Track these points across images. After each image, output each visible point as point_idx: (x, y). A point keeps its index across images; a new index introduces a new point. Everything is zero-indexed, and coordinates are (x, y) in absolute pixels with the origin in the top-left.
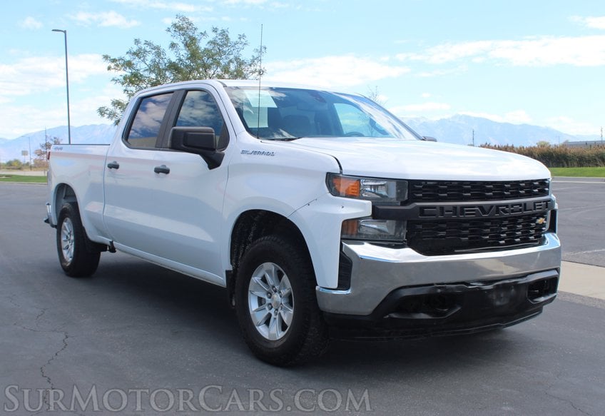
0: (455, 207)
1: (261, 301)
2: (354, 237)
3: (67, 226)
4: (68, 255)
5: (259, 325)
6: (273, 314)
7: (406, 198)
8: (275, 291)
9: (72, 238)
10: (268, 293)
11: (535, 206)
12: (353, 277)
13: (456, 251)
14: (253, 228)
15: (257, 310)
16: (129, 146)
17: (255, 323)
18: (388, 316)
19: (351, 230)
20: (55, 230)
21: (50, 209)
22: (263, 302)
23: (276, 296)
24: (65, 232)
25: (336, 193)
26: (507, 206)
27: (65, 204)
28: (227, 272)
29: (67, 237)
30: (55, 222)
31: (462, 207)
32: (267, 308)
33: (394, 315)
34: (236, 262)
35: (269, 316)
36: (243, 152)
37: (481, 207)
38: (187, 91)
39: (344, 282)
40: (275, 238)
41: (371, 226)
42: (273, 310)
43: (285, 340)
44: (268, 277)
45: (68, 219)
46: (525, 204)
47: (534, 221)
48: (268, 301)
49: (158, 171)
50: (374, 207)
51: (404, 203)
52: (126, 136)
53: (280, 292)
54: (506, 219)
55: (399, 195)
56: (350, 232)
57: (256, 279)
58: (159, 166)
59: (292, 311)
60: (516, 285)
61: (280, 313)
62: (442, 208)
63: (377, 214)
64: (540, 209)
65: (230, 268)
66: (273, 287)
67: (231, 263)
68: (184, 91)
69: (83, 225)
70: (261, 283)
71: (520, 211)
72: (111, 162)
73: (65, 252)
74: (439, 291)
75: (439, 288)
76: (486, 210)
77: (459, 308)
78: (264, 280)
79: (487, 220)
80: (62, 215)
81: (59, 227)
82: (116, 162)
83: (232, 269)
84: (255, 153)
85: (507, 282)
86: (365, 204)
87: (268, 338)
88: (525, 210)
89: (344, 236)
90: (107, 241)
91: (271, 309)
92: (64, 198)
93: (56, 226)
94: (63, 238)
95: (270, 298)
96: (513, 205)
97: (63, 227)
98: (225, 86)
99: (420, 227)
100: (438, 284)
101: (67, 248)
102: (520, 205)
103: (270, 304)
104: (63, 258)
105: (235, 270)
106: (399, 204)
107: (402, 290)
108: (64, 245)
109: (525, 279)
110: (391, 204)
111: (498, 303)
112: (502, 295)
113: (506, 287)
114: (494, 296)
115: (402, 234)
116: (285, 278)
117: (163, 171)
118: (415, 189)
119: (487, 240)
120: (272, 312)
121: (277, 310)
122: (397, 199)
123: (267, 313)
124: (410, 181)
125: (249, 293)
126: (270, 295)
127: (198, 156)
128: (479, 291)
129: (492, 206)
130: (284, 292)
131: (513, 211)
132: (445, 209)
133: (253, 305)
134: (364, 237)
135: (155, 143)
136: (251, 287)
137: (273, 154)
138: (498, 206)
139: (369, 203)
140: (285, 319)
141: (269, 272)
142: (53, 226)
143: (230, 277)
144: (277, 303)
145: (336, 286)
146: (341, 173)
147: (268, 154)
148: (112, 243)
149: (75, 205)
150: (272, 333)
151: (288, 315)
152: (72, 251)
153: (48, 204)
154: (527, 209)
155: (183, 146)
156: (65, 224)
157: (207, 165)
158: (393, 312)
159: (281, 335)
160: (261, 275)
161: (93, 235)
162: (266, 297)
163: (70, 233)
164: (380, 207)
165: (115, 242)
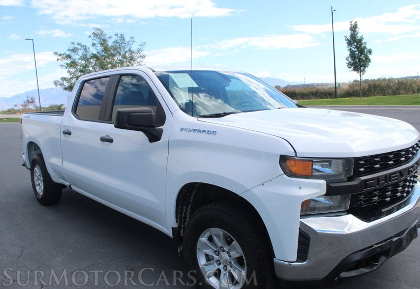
0: (386, 176)
1: (208, 258)
4: (40, 189)
6: (222, 270)
7: (352, 173)
8: (224, 251)
9: (42, 178)
10: (215, 252)
14: (194, 192)
15: (206, 265)
16: (78, 118)
17: (205, 275)
18: (337, 278)
20: (30, 171)
21: (25, 158)
22: (210, 258)
23: (225, 256)
24: (36, 174)
25: (291, 174)
26: (412, 167)
27: (35, 157)
28: (173, 228)
29: (38, 178)
30: (29, 166)
31: (390, 175)
32: (215, 264)
34: (181, 220)
35: (219, 271)
36: (182, 129)
37: (400, 172)
38: (121, 75)
42: (222, 266)
44: (215, 238)
45: (38, 166)
49: (103, 140)
51: (350, 179)
52: (75, 110)
53: (229, 253)
55: (347, 171)
57: (203, 239)
58: (104, 135)
59: (244, 273)
61: (230, 271)
62: (378, 178)
65: (175, 225)
66: (221, 247)
67: (177, 222)
68: (119, 76)
69: (49, 172)
70: (208, 243)
72: (65, 129)
73: (37, 188)
74: (378, 249)
75: (378, 247)
76: (403, 174)
78: (210, 239)
80: (33, 163)
81: (32, 170)
82: (68, 130)
83: (177, 226)
84: (194, 130)
86: (321, 184)
89: (303, 212)
90: (66, 183)
91: (219, 265)
93: (30, 169)
94: (36, 179)
95: (218, 255)
96: (414, 165)
97: (34, 171)
98: (153, 71)
100: (376, 244)
101: (39, 185)
102: (417, 164)
103: (219, 261)
104: (37, 193)
105: (179, 226)
106: (346, 179)
107: (352, 256)
108: (37, 183)
110: (340, 180)
115: (347, 205)
116: (235, 243)
117: (108, 140)
118: (359, 165)
120: (221, 268)
121: (226, 267)
122: (345, 175)
123: (216, 268)
124: (355, 158)
125: (197, 250)
126: (218, 253)
127: (141, 132)
129: (406, 170)
130: (233, 254)
131: (414, 170)
132: (380, 179)
133: (202, 260)
135: (98, 118)
136: (199, 246)
137: (214, 133)
138: (409, 169)
139: (323, 182)
140: (236, 277)
141: (218, 236)
142: (28, 169)
143: (176, 233)
144: (226, 261)
145: (295, 259)
146: (295, 155)
147: (209, 132)
148: (70, 186)
149: (41, 157)
152: (42, 188)
153: (24, 154)
155: (128, 125)
156: (36, 169)
157: (148, 139)
160: (208, 236)
161: (56, 179)
162: (214, 255)
163: (39, 175)
164: (332, 185)
165: (72, 186)
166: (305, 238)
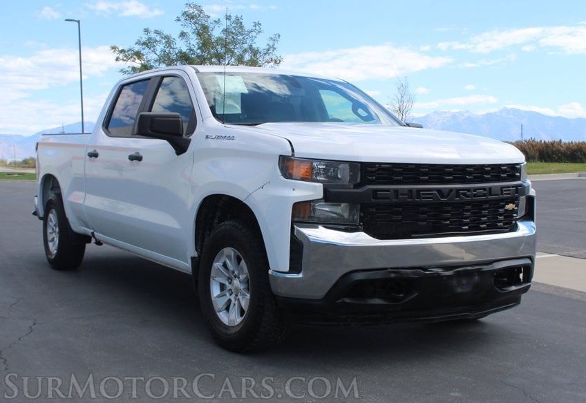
0: (410, 191)
1: (222, 287)
2: (306, 220)
3: (53, 217)
4: (53, 248)
5: (220, 311)
6: (233, 300)
7: (359, 180)
8: (235, 277)
9: (57, 230)
11: (502, 191)
12: (304, 260)
13: (413, 235)
15: (219, 296)
16: (109, 134)
17: (216, 310)
18: (341, 301)
19: (303, 213)
20: (42, 222)
21: (37, 201)
22: (224, 288)
23: (236, 282)
24: (50, 223)
25: (288, 175)
26: (468, 190)
27: (52, 196)
28: (193, 259)
29: (53, 229)
30: (41, 214)
31: (418, 191)
32: (228, 294)
33: (347, 300)
34: (201, 249)
35: (230, 301)
36: (208, 137)
37: (439, 191)
38: (163, 77)
39: (295, 266)
40: (234, 223)
41: (324, 209)
42: (233, 295)
43: (241, 326)
44: (228, 262)
45: (54, 210)
46: (490, 189)
47: (503, 207)
48: (229, 286)
49: (132, 158)
50: (325, 191)
51: (356, 186)
52: (106, 125)
53: (239, 278)
54: (468, 203)
55: (352, 177)
56: (302, 215)
57: (217, 265)
58: (133, 153)
59: (248, 296)
60: (479, 272)
61: (239, 299)
62: (396, 191)
63: (328, 197)
64: (509, 194)
65: (195, 254)
66: (233, 272)
67: (196, 250)
68: (161, 77)
69: (67, 216)
70: (222, 269)
71: (484, 195)
72: (91, 150)
73: (50, 244)
74: (393, 275)
75: (394, 272)
76: (445, 194)
77: (416, 294)
78: (225, 265)
79: (447, 204)
80: (48, 207)
81: (45, 219)
82: (95, 151)
83: (197, 256)
84: (218, 137)
85: (470, 268)
87: (227, 324)
88: (491, 195)
89: (296, 219)
90: (89, 231)
91: (231, 295)
92: (51, 190)
93: (42, 219)
94: (49, 230)
95: (230, 283)
96: (475, 189)
97: (49, 219)
98: (197, 72)
99: (374, 210)
100: (391, 268)
101: (53, 240)
102: (484, 189)
103: (231, 290)
104: (49, 250)
105: (199, 256)
106: (352, 187)
107: (354, 274)
108: (50, 237)
109: (491, 266)
110: (343, 186)
111: (459, 290)
112: (464, 282)
113: (468, 274)
114: (455, 283)
115: (356, 216)
116: (243, 263)
117: (136, 158)
118: (369, 172)
119: (448, 225)
120: (232, 297)
121: (236, 295)
122: (350, 181)
123: (228, 298)
124: (362, 164)
125: (211, 279)
126: (230, 280)
127: (165, 141)
128: (438, 276)
129: (451, 190)
130: (242, 277)
131: (475, 196)
132: (400, 192)
133: (215, 291)
134: (316, 220)
135: (131, 131)
136: (213, 274)
137: (233, 138)
138: (458, 190)
139: (320, 186)
140: (243, 304)
141: (229, 257)
142: (40, 218)
144: (236, 289)
145: (287, 269)
146: (293, 155)
147: (229, 138)
148: (92, 233)
149: (59, 196)
150: (231, 319)
151: (245, 301)
152: (57, 243)
153: (36, 196)
154: (492, 193)
155: (149, 131)
156: (51, 215)
157: (174, 151)
158: (345, 297)
159: (239, 320)
160: (222, 261)
161: (77, 227)
162: (227, 283)
163: (55, 225)
164: (331, 190)
165: (95, 233)
166: (297, 245)
